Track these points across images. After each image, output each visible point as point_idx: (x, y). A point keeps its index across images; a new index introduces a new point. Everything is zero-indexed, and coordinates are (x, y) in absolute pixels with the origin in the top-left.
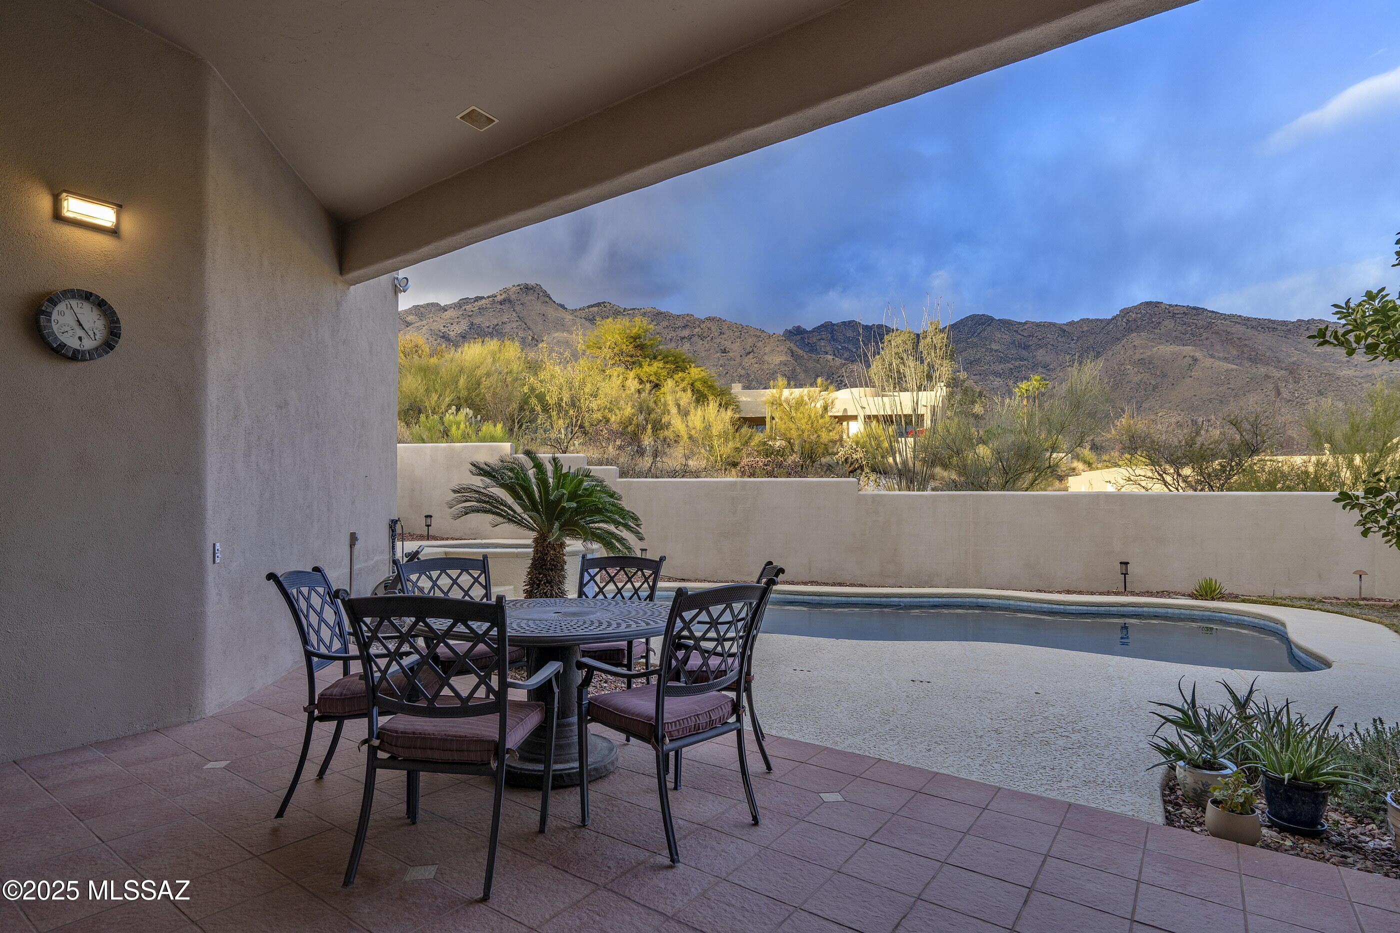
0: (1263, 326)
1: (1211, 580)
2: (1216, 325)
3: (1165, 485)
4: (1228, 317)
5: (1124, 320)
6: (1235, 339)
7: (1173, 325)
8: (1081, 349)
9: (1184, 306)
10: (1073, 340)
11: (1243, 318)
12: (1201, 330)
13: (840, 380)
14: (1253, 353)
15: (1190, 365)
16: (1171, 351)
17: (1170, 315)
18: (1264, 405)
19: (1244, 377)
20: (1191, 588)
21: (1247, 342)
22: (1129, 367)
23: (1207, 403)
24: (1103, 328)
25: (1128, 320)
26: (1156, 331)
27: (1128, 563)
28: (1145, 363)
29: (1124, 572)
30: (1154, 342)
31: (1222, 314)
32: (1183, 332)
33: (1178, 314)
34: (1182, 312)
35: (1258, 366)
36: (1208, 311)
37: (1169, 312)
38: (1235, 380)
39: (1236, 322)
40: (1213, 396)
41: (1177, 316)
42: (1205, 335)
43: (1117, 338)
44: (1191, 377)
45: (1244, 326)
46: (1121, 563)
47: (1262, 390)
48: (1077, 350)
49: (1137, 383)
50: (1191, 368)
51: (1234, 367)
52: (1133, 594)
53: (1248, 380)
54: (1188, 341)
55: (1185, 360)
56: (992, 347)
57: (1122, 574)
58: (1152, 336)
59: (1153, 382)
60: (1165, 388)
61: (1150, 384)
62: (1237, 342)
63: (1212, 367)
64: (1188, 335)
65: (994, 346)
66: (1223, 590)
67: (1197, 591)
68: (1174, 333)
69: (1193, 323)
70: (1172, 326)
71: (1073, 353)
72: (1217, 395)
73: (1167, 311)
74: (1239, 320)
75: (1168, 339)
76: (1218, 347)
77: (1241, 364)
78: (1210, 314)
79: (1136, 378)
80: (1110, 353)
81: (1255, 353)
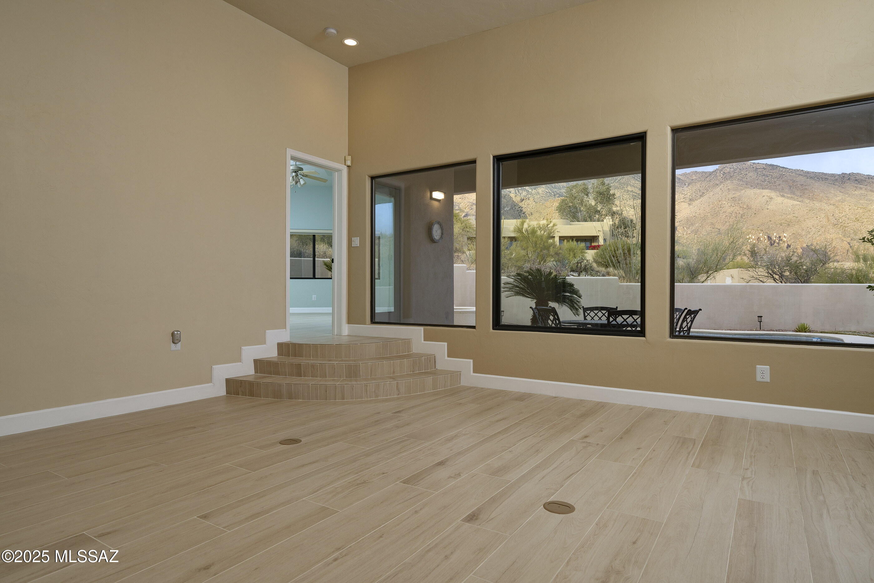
0: (818, 177)
1: (804, 324)
2: (786, 176)
3: (774, 280)
4: (794, 171)
5: (721, 172)
6: (799, 185)
7: (756, 175)
8: (691, 191)
9: (764, 164)
10: (685, 185)
11: (804, 172)
12: (775, 179)
13: (520, 210)
14: (811, 194)
15: (767, 201)
16: (754, 193)
17: (753, 169)
18: (818, 227)
19: (805, 210)
20: (794, 328)
21: (807, 187)
22: (725, 202)
23: (778, 226)
24: (707, 178)
25: (724, 172)
26: (744, 180)
27: (762, 317)
28: (736, 200)
29: (760, 321)
30: (742, 187)
31: (790, 169)
32: (763, 180)
33: (759, 169)
34: (762, 168)
35: (814, 202)
36: (780, 167)
37: (753, 168)
38: (798, 211)
39: (800, 174)
40: (783, 221)
41: (758, 170)
42: (778, 183)
43: (716, 184)
44: (768, 209)
45: (805, 177)
46: (758, 317)
47: (817, 217)
48: (688, 191)
49: (730, 213)
50: (768, 203)
51: (799, 203)
52: (764, 330)
53: (807, 211)
54: (766, 186)
55: (764, 198)
56: (629, 189)
57: (759, 322)
58: (741, 183)
59: (741, 212)
60: (750, 216)
61: (739, 213)
62: (800, 187)
63: (782, 203)
64: (766, 183)
65: (629, 188)
66: (810, 329)
67: (797, 329)
68: (756, 181)
69: (770, 175)
70: (755, 177)
71: (686, 193)
72: (786, 221)
73: (751, 167)
74: (802, 173)
75: (752, 185)
76: (787, 190)
77: (802, 201)
78: (781, 169)
79: (730, 210)
80: (712, 193)
81: (812, 194)
